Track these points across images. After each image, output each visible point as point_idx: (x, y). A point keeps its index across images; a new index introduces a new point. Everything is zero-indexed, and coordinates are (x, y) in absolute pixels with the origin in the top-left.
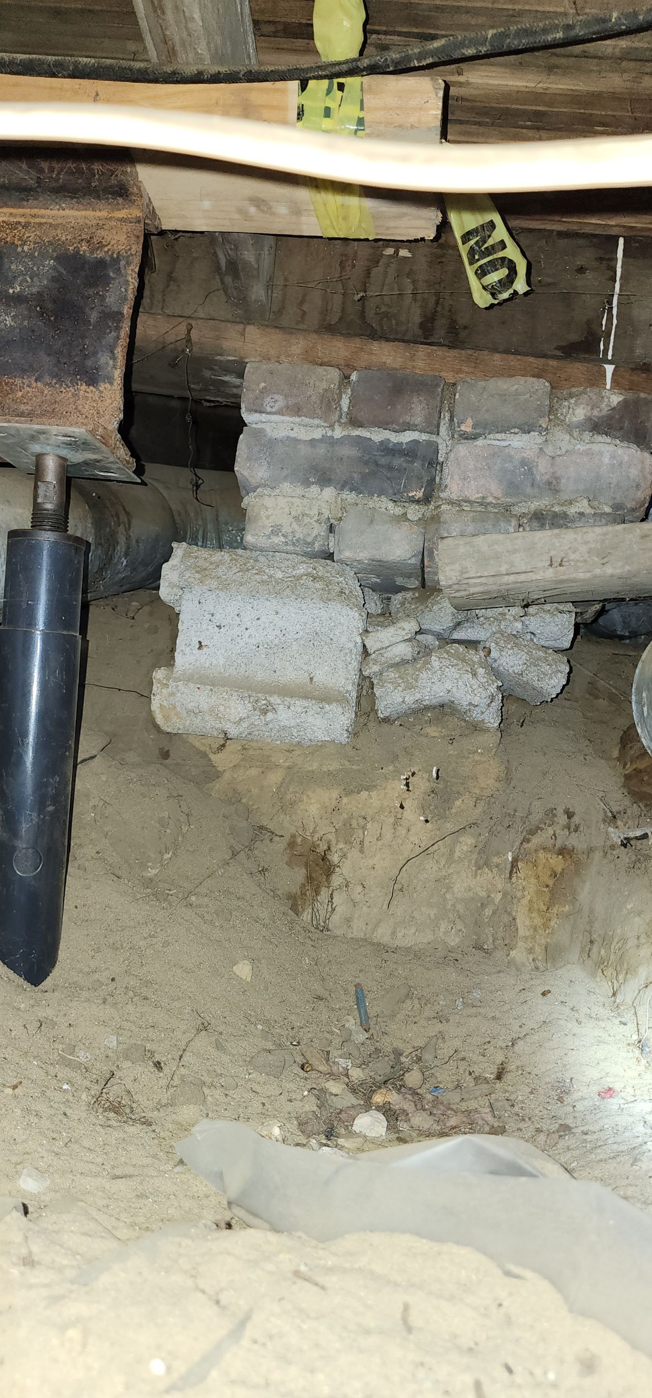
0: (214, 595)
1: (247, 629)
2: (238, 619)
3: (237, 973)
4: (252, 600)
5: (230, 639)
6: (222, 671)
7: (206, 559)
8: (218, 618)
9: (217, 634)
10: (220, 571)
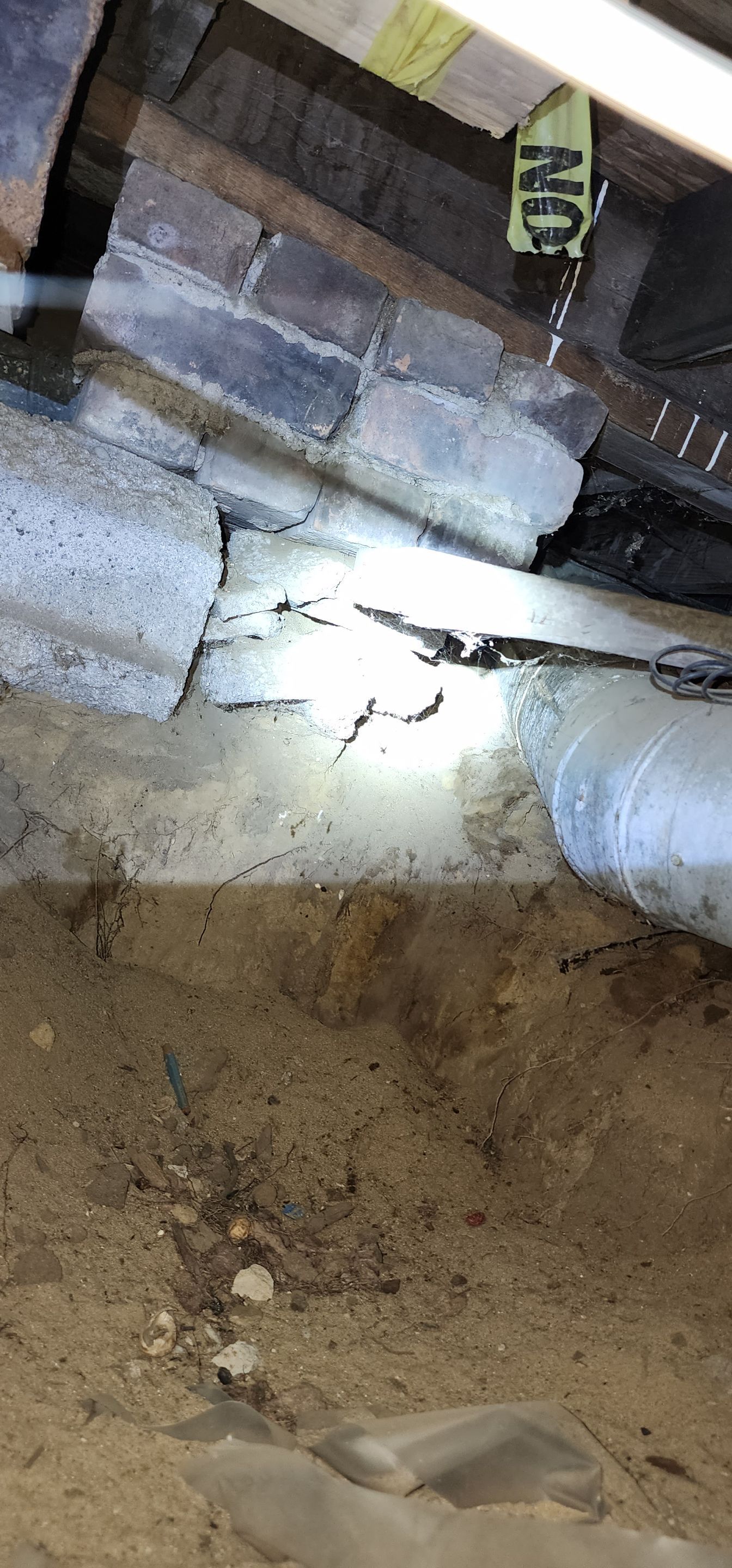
0: (23, 486)
1: (61, 545)
2: (51, 527)
3: (35, 1040)
4: (78, 508)
5: (33, 553)
6: (14, 594)
7: (19, 430)
8: (21, 518)
9: (15, 541)
10: (40, 454)
